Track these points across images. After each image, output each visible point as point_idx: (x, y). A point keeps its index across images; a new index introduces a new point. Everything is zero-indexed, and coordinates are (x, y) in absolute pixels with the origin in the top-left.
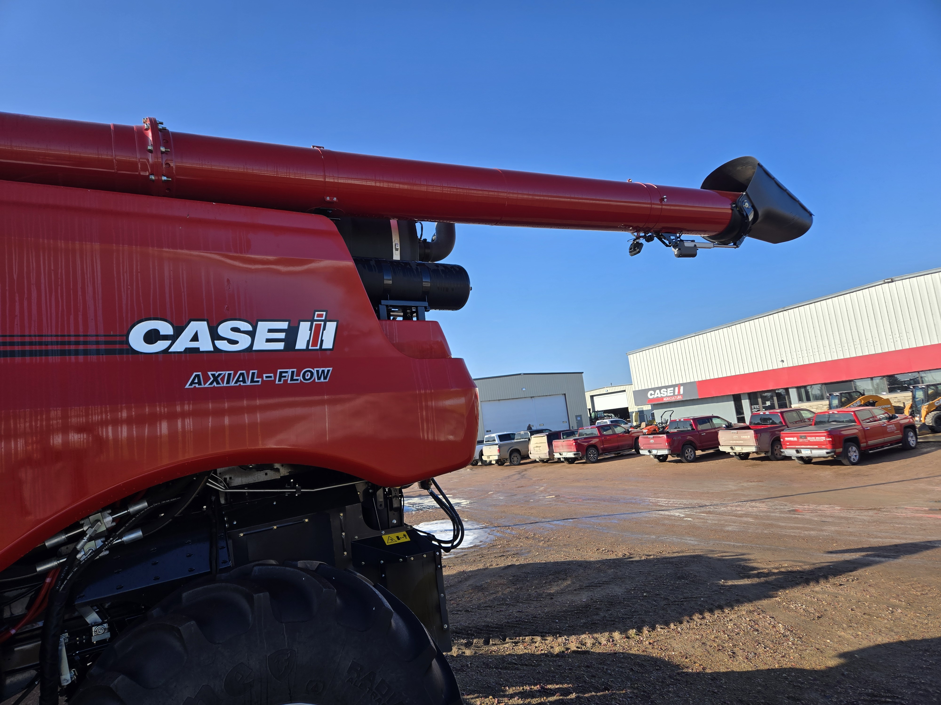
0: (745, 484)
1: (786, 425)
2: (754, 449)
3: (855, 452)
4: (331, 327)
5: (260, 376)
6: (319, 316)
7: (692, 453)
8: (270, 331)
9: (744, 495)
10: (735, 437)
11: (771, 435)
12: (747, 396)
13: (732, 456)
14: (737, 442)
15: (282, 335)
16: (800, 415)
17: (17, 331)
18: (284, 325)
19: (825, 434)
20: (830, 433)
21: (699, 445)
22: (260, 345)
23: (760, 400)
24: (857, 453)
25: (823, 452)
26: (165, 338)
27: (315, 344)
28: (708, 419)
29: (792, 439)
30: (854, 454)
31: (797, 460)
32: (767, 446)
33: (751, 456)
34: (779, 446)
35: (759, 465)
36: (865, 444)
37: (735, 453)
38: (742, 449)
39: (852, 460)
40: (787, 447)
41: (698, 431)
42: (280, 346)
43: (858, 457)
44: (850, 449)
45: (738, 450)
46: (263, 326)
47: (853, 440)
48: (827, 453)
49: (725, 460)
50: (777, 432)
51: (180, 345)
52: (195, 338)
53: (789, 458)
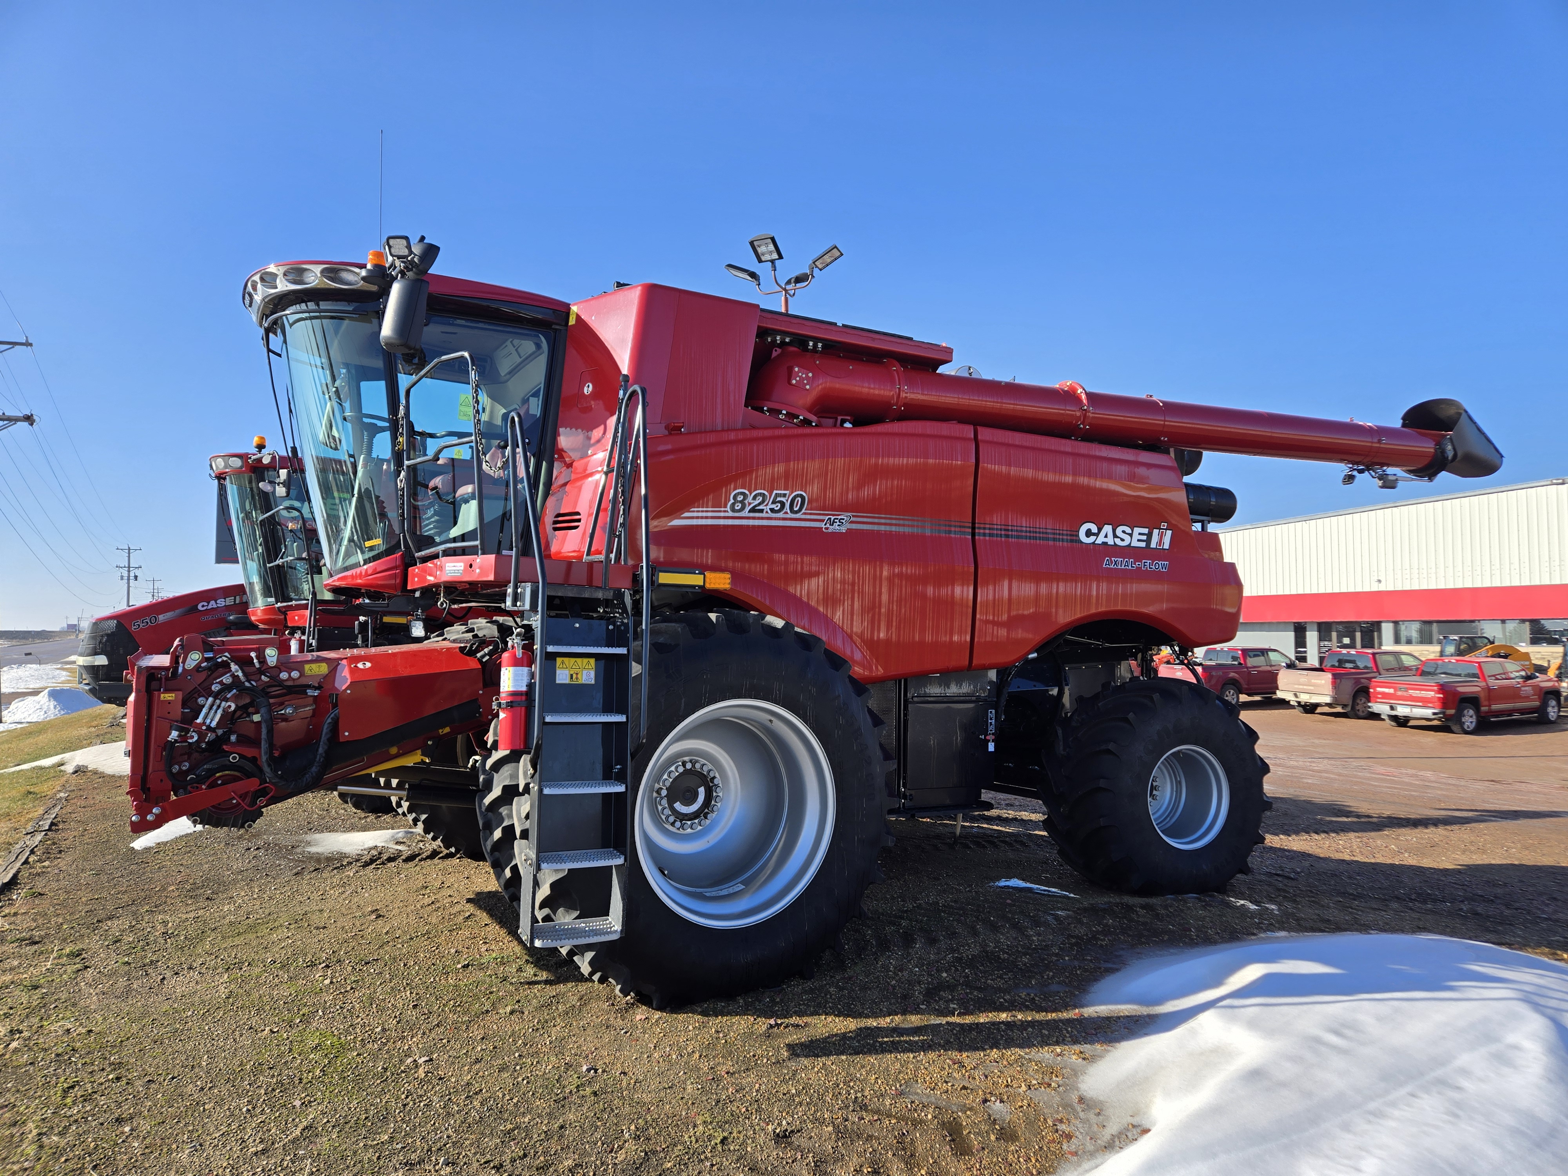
0: (1317, 741)
1: (1378, 671)
2: (1328, 700)
3: (1471, 717)
4: (1169, 533)
5: (1135, 564)
6: (1164, 526)
7: (1235, 696)
8: (1140, 534)
9: (1318, 753)
10: (1303, 680)
11: (1355, 683)
12: (1315, 627)
13: (1293, 707)
14: (1305, 687)
15: (1144, 538)
16: (1399, 661)
17: (1038, 526)
18: (1146, 531)
19: (1436, 688)
20: (1442, 688)
21: (1246, 686)
22: (1135, 544)
23: (1334, 635)
24: (1474, 719)
25: (1428, 712)
26: (1094, 534)
27: (1160, 546)
28: (1263, 652)
29: (1386, 690)
30: (1469, 719)
31: (1388, 721)
32: (1347, 699)
33: (1319, 710)
34: (1364, 700)
35: (1333, 721)
36: (1487, 708)
37: (1299, 703)
38: (1310, 698)
39: (1466, 727)
40: (1379, 700)
41: (1247, 668)
42: (1143, 544)
43: (1474, 724)
44: (1466, 712)
45: (1304, 698)
46: (1137, 530)
47: (1472, 701)
48: (1434, 714)
49: (1281, 711)
50: (1363, 681)
51: (1100, 540)
52: (1106, 536)
53: (1376, 716)
